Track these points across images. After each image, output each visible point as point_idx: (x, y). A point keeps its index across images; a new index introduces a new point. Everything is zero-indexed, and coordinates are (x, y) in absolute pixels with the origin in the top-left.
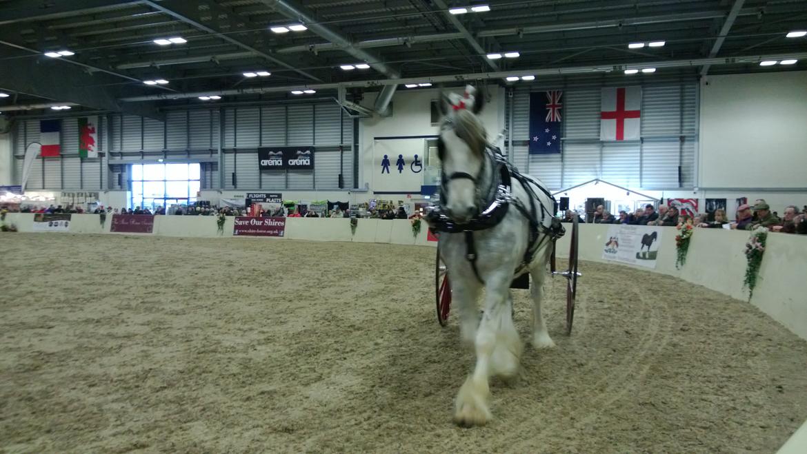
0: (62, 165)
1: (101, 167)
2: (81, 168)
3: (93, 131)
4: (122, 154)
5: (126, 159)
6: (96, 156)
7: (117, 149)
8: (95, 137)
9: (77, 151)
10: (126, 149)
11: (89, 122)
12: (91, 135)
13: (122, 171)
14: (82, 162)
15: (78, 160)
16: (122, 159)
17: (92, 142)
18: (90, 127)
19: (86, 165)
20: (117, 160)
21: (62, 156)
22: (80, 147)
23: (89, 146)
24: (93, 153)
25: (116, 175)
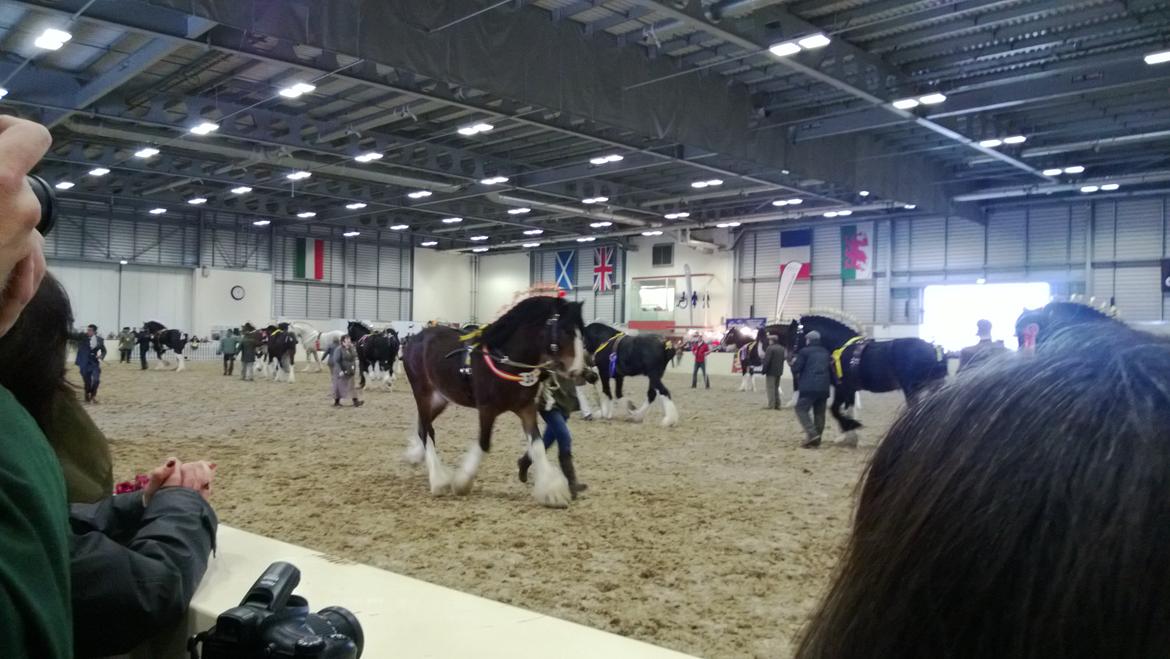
0: (811, 290)
1: (875, 292)
2: (843, 293)
3: (865, 242)
4: (910, 274)
5: (916, 280)
6: (870, 277)
7: (903, 266)
8: (868, 250)
9: (837, 269)
10: (917, 265)
11: (858, 232)
12: (861, 248)
13: (910, 297)
14: (844, 285)
15: (839, 282)
16: (909, 280)
17: (863, 257)
18: (860, 238)
19: (850, 290)
20: (902, 281)
21: (812, 278)
22: (843, 265)
23: (858, 263)
24: (864, 272)
25: (901, 304)
